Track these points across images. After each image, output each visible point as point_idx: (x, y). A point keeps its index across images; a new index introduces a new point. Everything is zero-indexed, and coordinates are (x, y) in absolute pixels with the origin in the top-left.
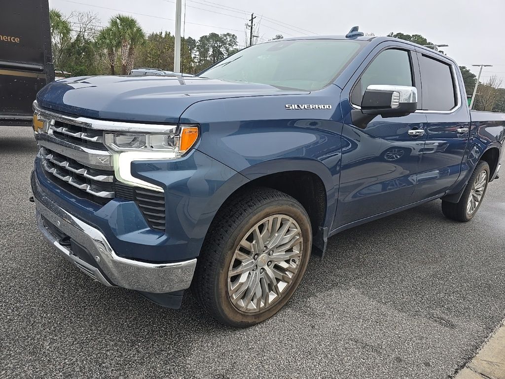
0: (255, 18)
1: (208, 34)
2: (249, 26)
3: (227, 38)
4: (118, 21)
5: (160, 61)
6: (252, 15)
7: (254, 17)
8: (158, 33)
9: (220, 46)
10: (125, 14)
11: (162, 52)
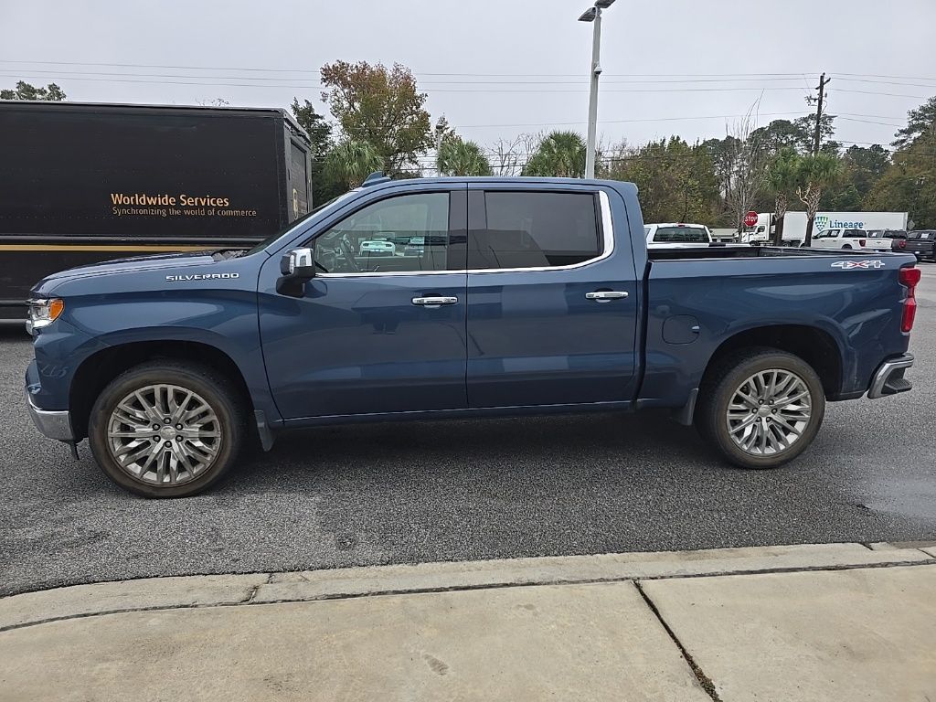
0: (828, 81)
1: (765, 124)
2: (815, 100)
3: (809, 125)
4: (552, 142)
5: (650, 189)
6: (822, 77)
7: (825, 80)
8: (659, 142)
9: (792, 141)
10: (562, 130)
11: (656, 175)
